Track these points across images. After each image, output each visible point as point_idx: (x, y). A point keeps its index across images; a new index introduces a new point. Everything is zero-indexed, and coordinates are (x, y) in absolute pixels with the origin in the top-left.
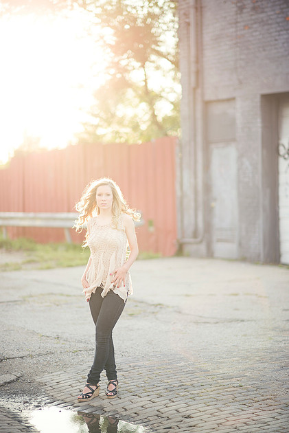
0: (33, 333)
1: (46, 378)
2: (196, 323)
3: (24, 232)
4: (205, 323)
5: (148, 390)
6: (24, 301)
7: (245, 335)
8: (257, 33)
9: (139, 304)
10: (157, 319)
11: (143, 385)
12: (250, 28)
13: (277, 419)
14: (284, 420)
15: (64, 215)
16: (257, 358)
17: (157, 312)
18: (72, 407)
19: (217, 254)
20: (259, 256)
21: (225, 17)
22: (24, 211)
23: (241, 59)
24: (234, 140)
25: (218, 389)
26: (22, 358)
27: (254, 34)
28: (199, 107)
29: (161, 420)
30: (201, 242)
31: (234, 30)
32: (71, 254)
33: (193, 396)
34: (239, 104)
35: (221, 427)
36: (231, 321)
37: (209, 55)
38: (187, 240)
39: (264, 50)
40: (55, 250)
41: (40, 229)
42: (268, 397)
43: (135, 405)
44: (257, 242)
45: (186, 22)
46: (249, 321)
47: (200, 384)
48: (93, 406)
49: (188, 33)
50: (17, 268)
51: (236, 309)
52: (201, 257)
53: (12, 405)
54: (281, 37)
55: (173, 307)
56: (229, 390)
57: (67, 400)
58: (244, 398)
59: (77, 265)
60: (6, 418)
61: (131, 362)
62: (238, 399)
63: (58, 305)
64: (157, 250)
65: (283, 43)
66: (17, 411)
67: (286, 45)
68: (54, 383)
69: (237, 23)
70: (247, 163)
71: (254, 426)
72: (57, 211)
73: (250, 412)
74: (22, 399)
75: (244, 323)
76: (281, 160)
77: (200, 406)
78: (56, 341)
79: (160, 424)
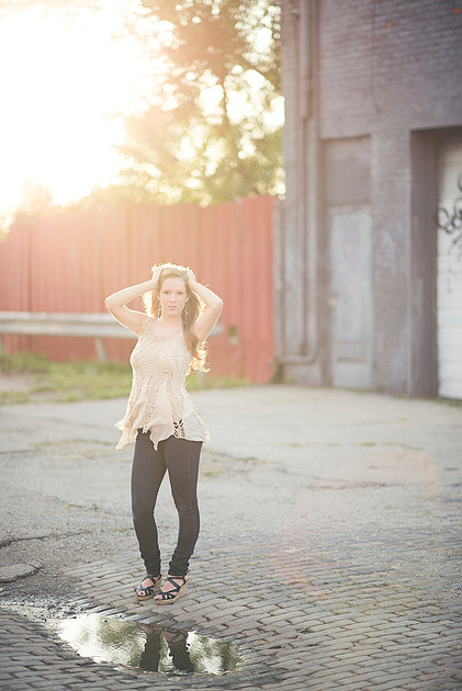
0: (56, 500)
1: (80, 570)
2: (311, 487)
3: (29, 343)
4: (324, 488)
5: (242, 590)
6: (37, 451)
7: (388, 508)
8: (407, 33)
9: (218, 458)
10: (249, 481)
11: (233, 582)
12: (394, 25)
13: (445, 636)
14: (455, 637)
15: (96, 317)
16: (410, 543)
17: (249, 471)
18: (123, 615)
19: (338, 381)
20: (405, 384)
21: (356, 7)
22: (30, 310)
23: (380, 74)
24: (367, 201)
25: (351, 590)
26: (41, 538)
27: (402, 34)
28: (313, 148)
29: (264, 635)
30: (312, 362)
31: (369, 27)
32: (105, 379)
33: (311, 599)
34: (375, 144)
35: (358, 646)
36: (365, 485)
37: (330, 66)
38: (290, 358)
39: (417, 60)
40: (81, 372)
41: (55, 338)
42: (429, 602)
43: (222, 613)
44: (401, 363)
45: (294, 14)
46: (392, 485)
47: (323, 581)
48: (157, 614)
49: (296, 31)
50: (22, 400)
51: (373, 467)
52: (313, 386)
53: (32, 610)
54: (445, 40)
55: (273, 462)
56: (367, 590)
57: (116, 604)
58: (391, 603)
59: (117, 397)
60: (23, 631)
61: (212, 547)
62: (382, 604)
63: (91, 459)
64: (242, 375)
65: (448, 50)
66: (39, 620)
67: (451, 52)
68: (94, 577)
69: (374, 16)
70: (387, 238)
71: (410, 645)
72: (84, 310)
73: (401, 624)
74: (46, 602)
75: (387, 489)
76: (442, 234)
77: (323, 614)
78: (93, 513)
79: (263, 642)
